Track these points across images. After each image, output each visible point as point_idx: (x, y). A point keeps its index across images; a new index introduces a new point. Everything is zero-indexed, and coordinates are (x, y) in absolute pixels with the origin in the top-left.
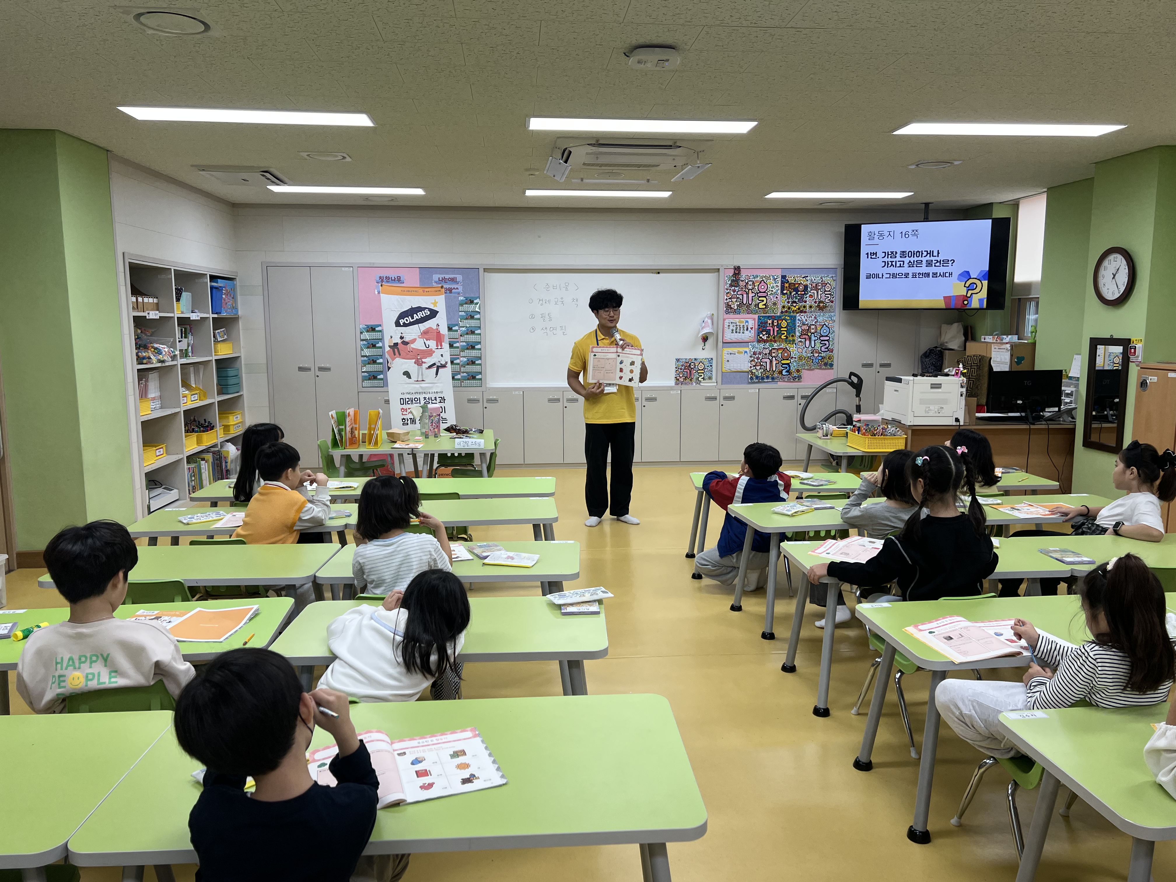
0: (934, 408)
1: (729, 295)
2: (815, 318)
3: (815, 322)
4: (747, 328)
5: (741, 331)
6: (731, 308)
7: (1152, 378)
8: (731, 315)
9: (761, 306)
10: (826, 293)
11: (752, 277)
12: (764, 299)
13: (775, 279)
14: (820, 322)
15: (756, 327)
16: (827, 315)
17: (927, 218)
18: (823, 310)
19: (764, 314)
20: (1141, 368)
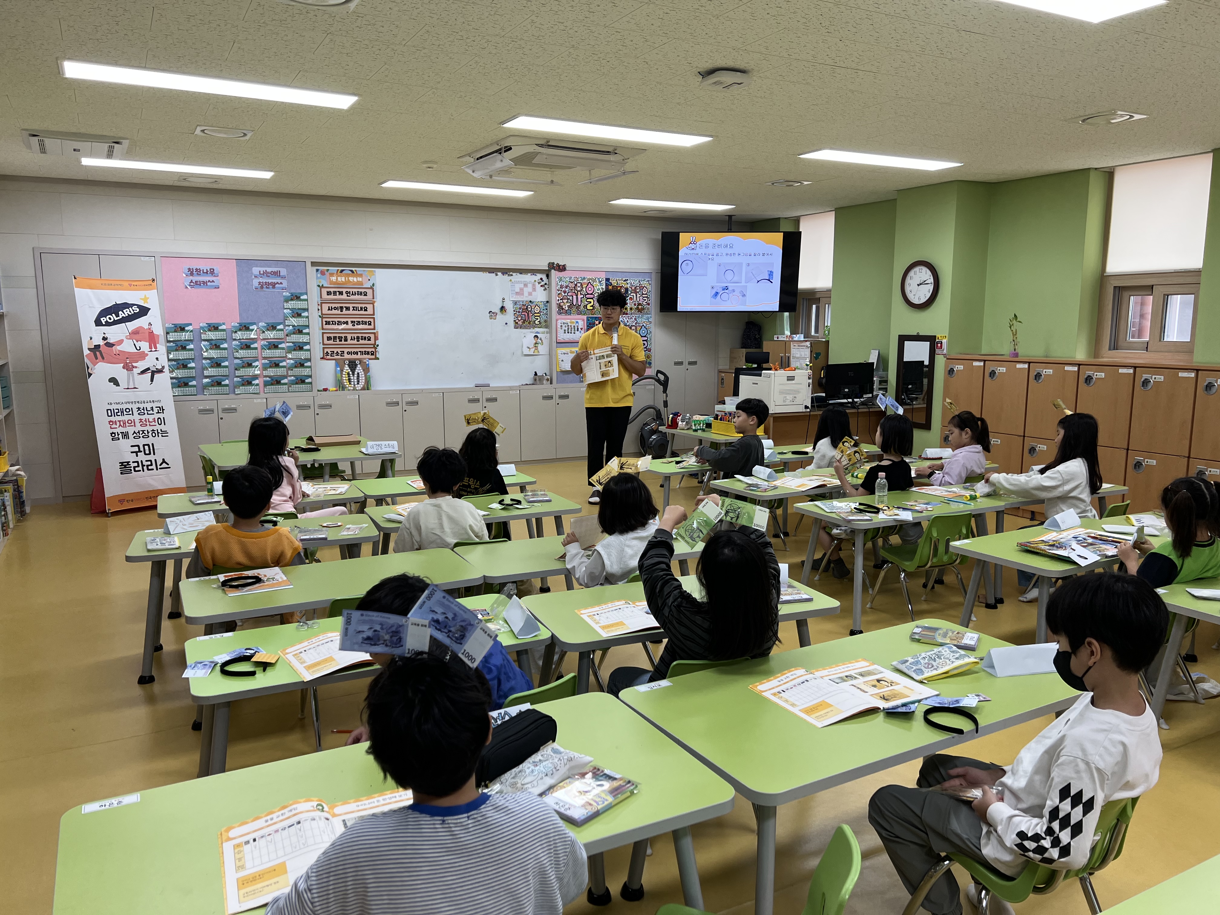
0: (790, 397)
1: (560, 296)
2: (635, 319)
3: (636, 324)
4: (578, 329)
5: (573, 332)
6: (563, 309)
7: (958, 366)
8: (563, 316)
9: (589, 307)
10: (643, 296)
11: (580, 279)
12: (591, 300)
13: (600, 282)
14: (639, 323)
15: (586, 328)
16: (645, 316)
17: (731, 229)
18: (641, 312)
19: (592, 315)
20: (947, 359)
